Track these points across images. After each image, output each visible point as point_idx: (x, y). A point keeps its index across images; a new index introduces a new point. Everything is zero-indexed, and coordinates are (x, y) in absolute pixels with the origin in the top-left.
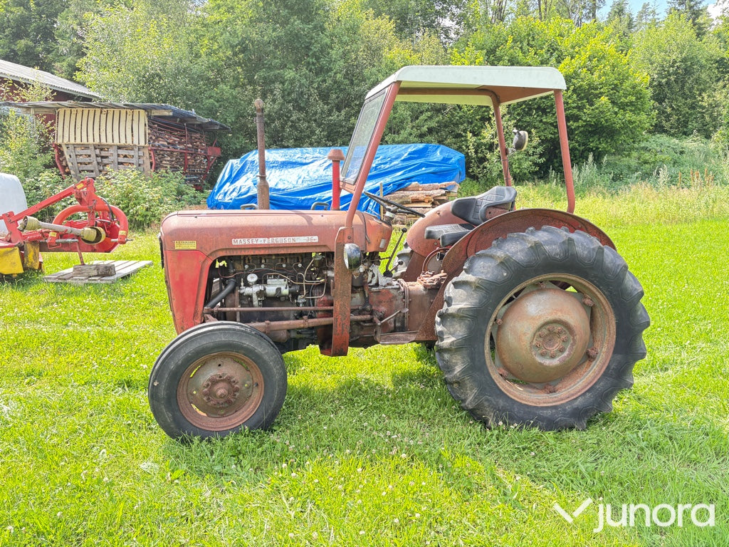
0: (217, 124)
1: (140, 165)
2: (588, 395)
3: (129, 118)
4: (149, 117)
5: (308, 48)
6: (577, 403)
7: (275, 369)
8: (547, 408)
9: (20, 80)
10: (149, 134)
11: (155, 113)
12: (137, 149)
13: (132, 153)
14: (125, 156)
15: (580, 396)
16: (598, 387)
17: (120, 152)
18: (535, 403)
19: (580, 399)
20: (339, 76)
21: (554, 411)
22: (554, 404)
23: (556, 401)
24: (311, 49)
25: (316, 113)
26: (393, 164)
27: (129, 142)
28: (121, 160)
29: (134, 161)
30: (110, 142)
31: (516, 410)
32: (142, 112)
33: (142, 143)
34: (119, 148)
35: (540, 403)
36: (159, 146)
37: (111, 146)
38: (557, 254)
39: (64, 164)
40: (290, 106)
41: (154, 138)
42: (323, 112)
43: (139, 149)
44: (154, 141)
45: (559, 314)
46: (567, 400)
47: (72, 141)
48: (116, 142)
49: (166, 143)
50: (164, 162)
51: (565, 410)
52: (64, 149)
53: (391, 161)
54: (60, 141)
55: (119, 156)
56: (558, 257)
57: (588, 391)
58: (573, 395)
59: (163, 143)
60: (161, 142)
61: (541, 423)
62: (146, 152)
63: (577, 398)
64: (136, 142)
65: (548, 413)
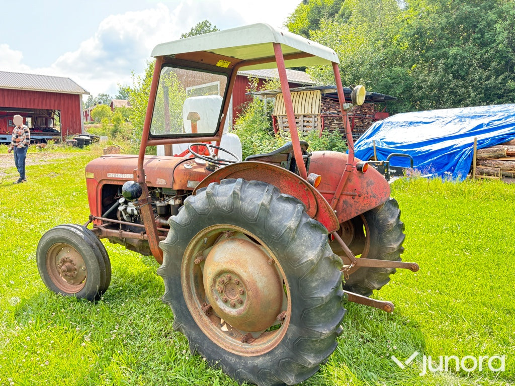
0: (382, 96)
1: (315, 127)
2: (268, 357)
3: (312, 96)
4: (322, 95)
5: (475, 26)
6: (258, 362)
7: (90, 262)
8: (233, 355)
9: (266, 78)
10: (321, 106)
11: (327, 92)
12: (314, 117)
13: (310, 119)
14: (308, 122)
15: (261, 355)
16: (276, 353)
17: (306, 119)
18: (225, 346)
19: (261, 359)
20: (500, 46)
21: (238, 360)
22: (241, 354)
23: (243, 352)
24: (477, 27)
25: (473, 80)
26: (507, 120)
27: (310, 112)
28: (306, 124)
29: (312, 124)
30: (299, 113)
31: (205, 345)
32: (319, 91)
33: (317, 113)
34: (305, 116)
35: (229, 348)
36: (330, 114)
37: (300, 115)
38: (224, 206)
39: (277, 128)
40: (450, 77)
41: (325, 108)
42: (480, 79)
43: (315, 117)
44: (325, 111)
45: (233, 265)
46: (251, 355)
47: (281, 114)
48: (303, 113)
49: (336, 112)
50: (333, 125)
51: (246, 363)
52: (278, 118)
53: (508, 117)
54: (275, 115)
55: (304, 121)
56: (224, 209)
57: (268, 353)
58: (257, 352)
59: (333, 111)
60: (331, 111)
61: (225, 367)
62: (319, 118)
63: (258, 357)
64: (313, 112)
65: (233, 360)
